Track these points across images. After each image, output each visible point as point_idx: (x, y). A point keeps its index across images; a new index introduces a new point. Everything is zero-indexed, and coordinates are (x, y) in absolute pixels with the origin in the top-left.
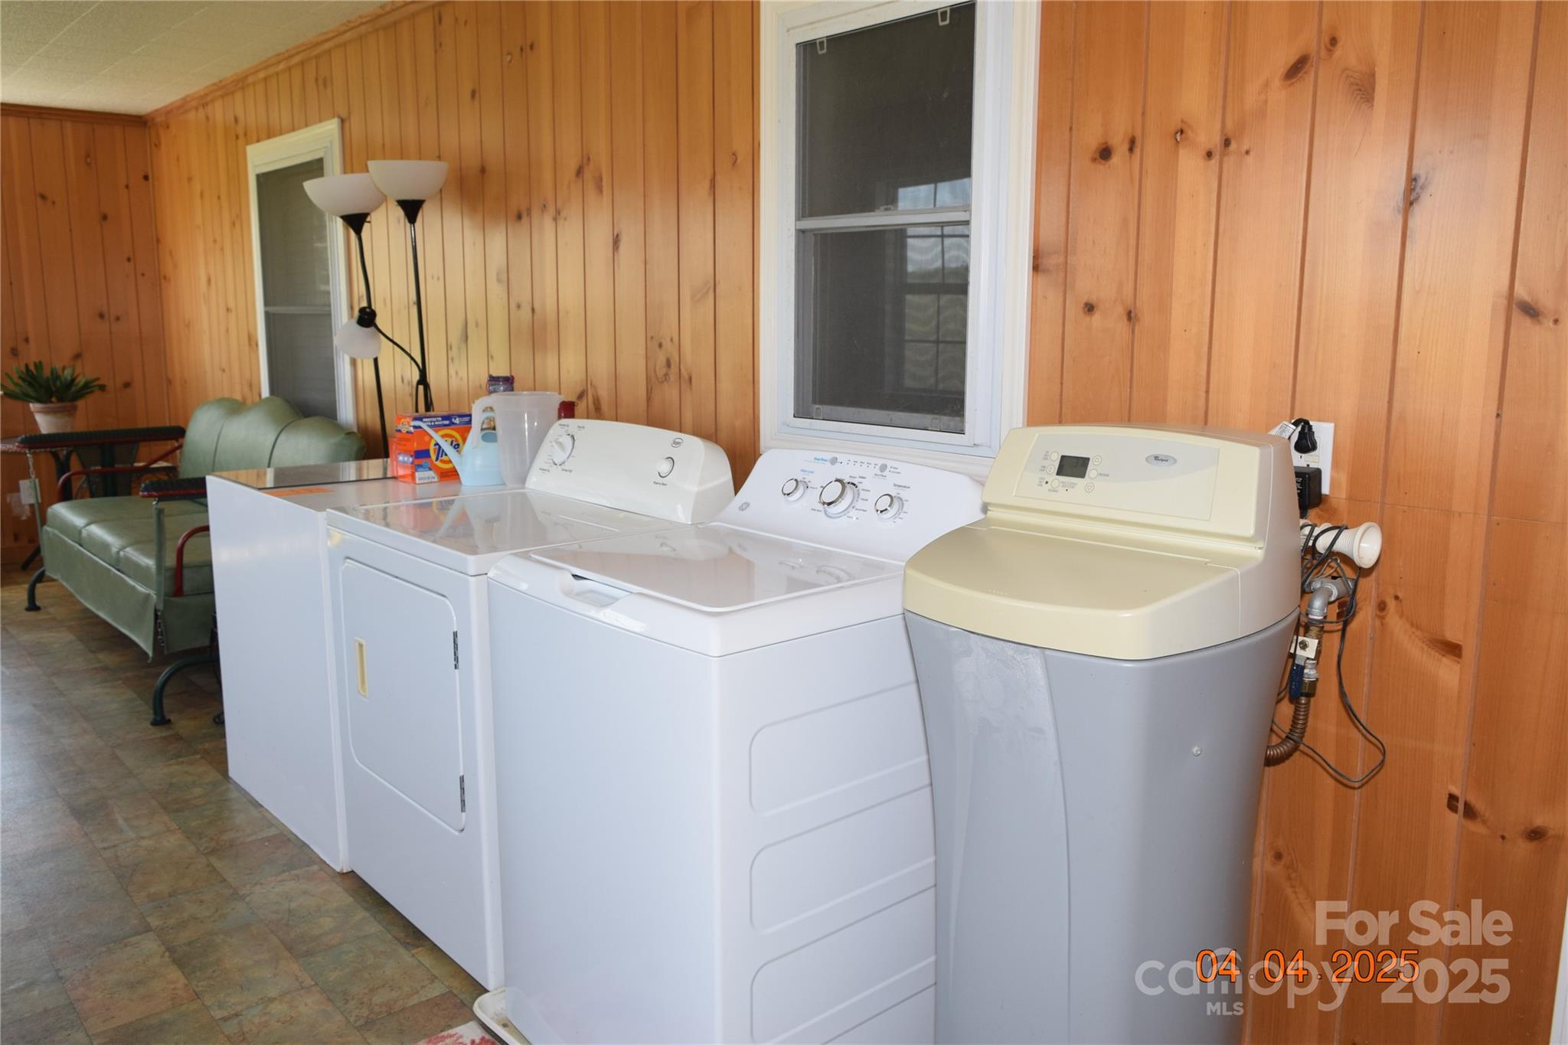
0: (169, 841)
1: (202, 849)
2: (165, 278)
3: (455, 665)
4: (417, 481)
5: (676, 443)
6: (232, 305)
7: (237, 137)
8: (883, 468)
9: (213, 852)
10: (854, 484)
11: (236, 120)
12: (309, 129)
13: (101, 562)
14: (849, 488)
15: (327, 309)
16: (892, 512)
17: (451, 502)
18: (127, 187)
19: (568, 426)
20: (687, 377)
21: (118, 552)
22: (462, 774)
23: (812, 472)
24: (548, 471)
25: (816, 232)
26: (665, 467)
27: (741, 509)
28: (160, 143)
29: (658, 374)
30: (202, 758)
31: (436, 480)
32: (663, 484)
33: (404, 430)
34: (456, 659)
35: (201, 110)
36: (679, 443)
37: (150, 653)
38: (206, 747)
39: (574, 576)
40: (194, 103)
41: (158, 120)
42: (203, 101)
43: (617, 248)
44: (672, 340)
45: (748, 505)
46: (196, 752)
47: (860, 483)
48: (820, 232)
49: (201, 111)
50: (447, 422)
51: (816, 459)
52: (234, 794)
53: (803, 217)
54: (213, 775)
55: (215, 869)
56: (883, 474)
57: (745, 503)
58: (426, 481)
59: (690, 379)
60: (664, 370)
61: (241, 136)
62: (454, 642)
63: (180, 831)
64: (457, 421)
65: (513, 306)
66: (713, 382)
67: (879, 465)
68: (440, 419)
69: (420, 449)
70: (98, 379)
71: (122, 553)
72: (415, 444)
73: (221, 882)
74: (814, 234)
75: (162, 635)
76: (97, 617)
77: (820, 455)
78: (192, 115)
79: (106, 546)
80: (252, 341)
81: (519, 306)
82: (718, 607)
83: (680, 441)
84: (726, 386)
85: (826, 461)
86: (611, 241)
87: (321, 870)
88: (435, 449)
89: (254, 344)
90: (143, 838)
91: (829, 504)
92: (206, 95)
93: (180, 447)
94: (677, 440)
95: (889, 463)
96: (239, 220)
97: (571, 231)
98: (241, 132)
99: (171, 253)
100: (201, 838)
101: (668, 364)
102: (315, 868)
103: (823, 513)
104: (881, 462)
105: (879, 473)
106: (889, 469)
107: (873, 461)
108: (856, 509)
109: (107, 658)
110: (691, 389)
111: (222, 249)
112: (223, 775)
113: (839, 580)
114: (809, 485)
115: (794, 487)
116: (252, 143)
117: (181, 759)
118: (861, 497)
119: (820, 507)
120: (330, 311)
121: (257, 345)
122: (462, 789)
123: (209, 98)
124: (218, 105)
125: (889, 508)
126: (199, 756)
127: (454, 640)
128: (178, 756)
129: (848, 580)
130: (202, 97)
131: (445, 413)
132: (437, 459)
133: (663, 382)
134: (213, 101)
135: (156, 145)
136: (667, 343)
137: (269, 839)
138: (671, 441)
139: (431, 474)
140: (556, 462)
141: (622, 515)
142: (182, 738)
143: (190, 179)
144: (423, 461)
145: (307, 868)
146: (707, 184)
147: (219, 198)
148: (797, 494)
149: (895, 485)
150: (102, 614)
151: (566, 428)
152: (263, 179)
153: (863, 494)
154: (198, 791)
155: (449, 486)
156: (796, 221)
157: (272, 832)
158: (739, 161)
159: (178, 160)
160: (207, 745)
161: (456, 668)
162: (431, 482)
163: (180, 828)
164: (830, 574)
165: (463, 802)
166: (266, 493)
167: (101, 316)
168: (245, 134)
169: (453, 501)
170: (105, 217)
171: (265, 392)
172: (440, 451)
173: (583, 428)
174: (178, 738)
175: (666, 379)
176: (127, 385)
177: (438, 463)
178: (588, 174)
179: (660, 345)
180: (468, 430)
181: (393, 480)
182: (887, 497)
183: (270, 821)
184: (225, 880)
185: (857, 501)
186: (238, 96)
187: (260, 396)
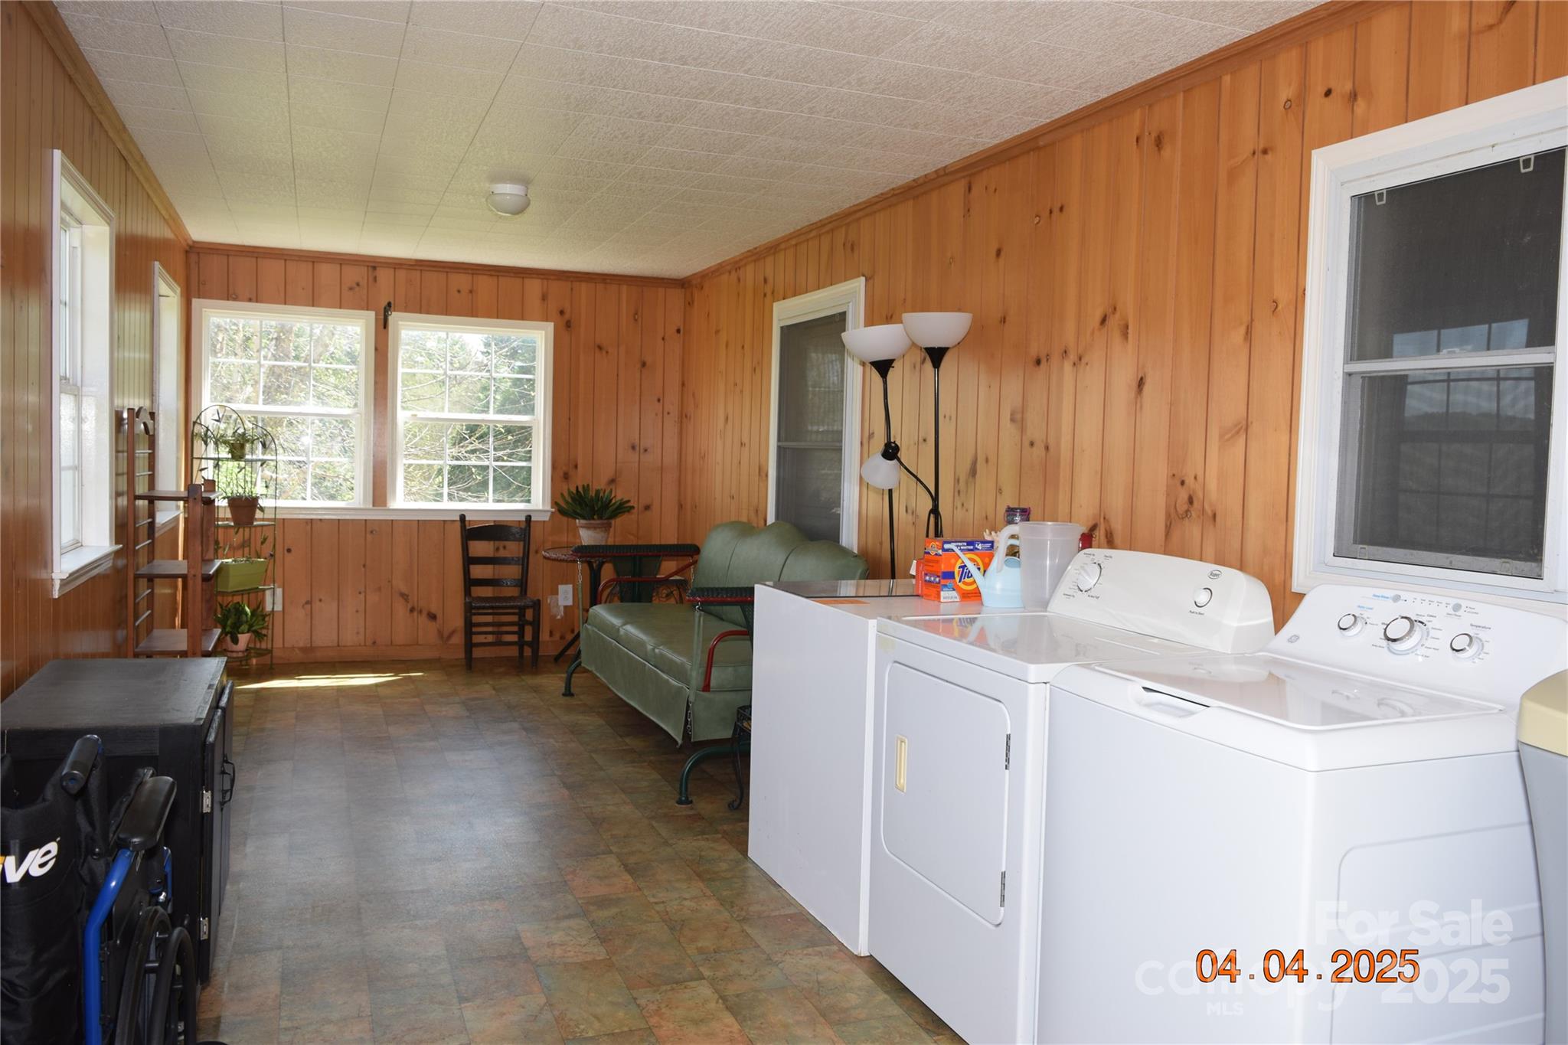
0: (707, 905)
1: (735, 916)
2: (686, 416)
3: (1006, 766)
4: (942, 600)
5: (1214, 575)
6: (746, 440)
7: (765, 295)
8: (1457, 607)
9: (744, 920)
10: (1422, 623)
11: (765, 281)
12: (833, 286)
13: (637, 657)
14: (1417, 625)
15: (838, 444)
16: (1470, 652)
17: (973, 620)
18: (663, 339)
19: (1094, 555)
20: (1210, 513)
21: (654, 649)
22: (1003, 870)
23: (1371, 609)
24: (1073, 596)
25: (1364, 375)
26: (1203, 597)
27: (1290, 640)
28: (693, 302)
29: (1178, 509)
30: (723, 837)
31: (958, 600)
32: (1200, 614)
33: (933, 553)
34: (1008, 760)
35: (733, 272)
36: (1216, 575)
37: (680, 741)
38: (725, 829)
39: (1145, 688)
40: (728, 268)
41: (694, 282)
42: (735, 266)
43: (1142, 389)
44: (1195, 478)
45: (1297, 637)
46: (717, 832)
47: (1429, 621)
48: (1368, 375)
49: (734, 276)
50: (972, 547)
51: (1375, 596)
52: (752, 873)
53: (1351, 360)
54: (735, 854)
55: (748, 935)
56: (1457, 613)
57: (1295, 636)
58: (949, 600)
59: (1214, 516)
60: (1185, 507)
61: (766, 294)
62: (1007, 744)
63: (715, 898)
64: (980, 547)
65: (1026, 444)
66: (1240, 518)
67: (1452, 605)
68: (965, 544)
69: (946, 570)
70: (629, 501)
71: (657, 651)
72: (943, 566)
73: (755, 947)
74: (1362, 377)
75: (690, 725)
76: (628, 705)
77: (1379, 592)
78: (725, 277)
79: (642, 644)
80: (763, 474)
81: (1032, 444)
82: (1311, 725)
83: (1218, 573)
84: (1254, 522)
85: (1387, 598)
86: (1135, 384)
87: (840, 950)
88: (959, 571)
89: (764, 475)
90: (685, 899)
91: (1394, 640)
92: (741, 260)
93: (695, 562)
94: (1214, 572)
95: (1464, 604)
96: (760, 367)
97: (1092, 376)
98: (768, 290)
99: (694, 395)
100: (733, 907)
101: (1191, 501)
102: (835, 948)
103: (1386, 649)
104: (1452, 602)
105: (1452, 612)
106: (1463, 608)
107: (1444, 600)
108: (1426, 647)
109: (632, 742)
110: (1215, 526)
111: (742, 391)
112: (744, 855)
113: (1403, 714)
114: (1368, 621)
115: (1352, 622)
116: (778, 300)
117: (705, 836)
118: (1431, 635)
119: (1385, 643)
120: (841, 447)
121: (767, 476)
122: (1003, 885)
123: (743, 262)
124: (750, 269)
125: (1467, 648)
126: (720, 836)
127: (1007, 742)
128: (703, 833)
129: (1413, 716)
130: (736, 262)
131: (969, 540)
132: (960, 581)
133: (1183, 518)
134: (745, 265)
135: (689, 303)
136: (1189, 481)
137: (791, 916)
138: (1209, 572)
139: (954, 594)
140: (1081, 588)
141: (1156, 641)
142: (703, 818)
143: (717, 332)
144: (949, 582)
145: (827, 947)
146: (1242, 330)
147: (743, 347)
148: (1354, 630)
149: (1472, 625)
150: (632, 703)
151: (1092, 557)
152: (787, 331)
153: (1433, 633)
154: (724, 866)
155: (971, 605)
156: (1344, 364)
157: (791, 911)
158: (1280, 308)
159: (708, 315)
160: (725, 827)
161: (1006, 768)
162: (954, 602)
163: (714, 895)
164: (1394, 708)
165: (1003, 896)
166: (817, 602)
167: (633, 448)
168: (773, 293)
169: (976, 618)
170: (644, 364)
171: (771, 519)
172: (965, 573)
173: (1111, 557)
174: (699, 817)
175: (1187, 515)
176: (647, 508)
177: (960, 584)
178: (1114, 322)
179: (1183, 483)
180: (991, 557)
181: (916, 597)
182: (1466, 636)
183: (790, 902)
184: (759, 946)
185: (1426, 639)
186: (769, 260)
187: (766, 521)
